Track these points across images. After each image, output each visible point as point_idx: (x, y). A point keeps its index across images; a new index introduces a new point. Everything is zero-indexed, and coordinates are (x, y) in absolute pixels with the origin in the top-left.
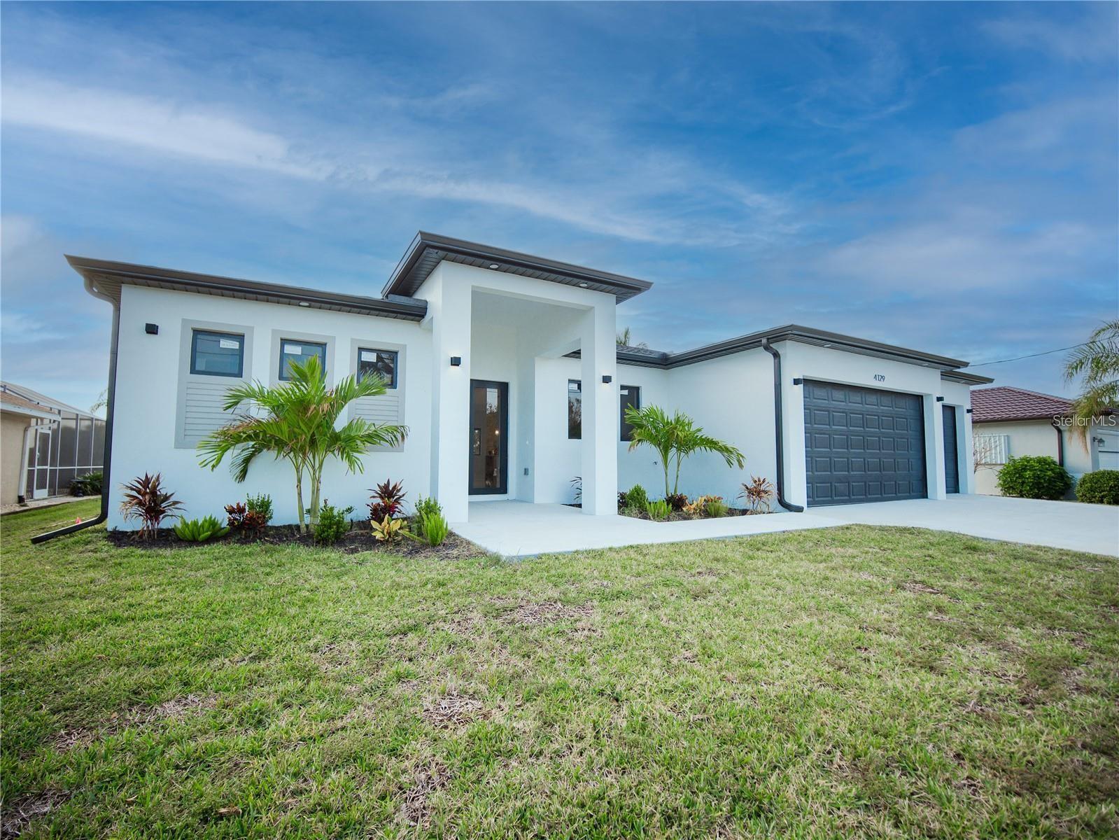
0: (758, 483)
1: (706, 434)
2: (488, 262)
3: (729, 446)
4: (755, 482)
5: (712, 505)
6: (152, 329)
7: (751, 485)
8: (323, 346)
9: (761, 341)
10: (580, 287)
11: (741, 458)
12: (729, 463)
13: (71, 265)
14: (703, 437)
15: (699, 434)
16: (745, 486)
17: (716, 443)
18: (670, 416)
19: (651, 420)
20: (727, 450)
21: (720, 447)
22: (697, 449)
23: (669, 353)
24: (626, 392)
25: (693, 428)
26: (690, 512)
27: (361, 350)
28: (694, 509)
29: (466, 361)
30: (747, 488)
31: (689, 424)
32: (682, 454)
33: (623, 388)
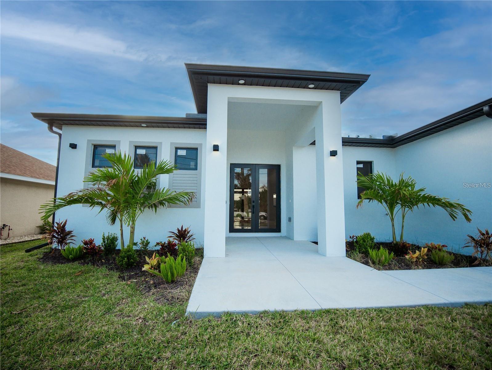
0: (486, 236)
1: (428, 192)
2: (236, 79)
3: (452, 202)
4: (483, 234)
5: (436, 254)
6: (73, 146)
7: (478, 237)
8: (156, 148)
9: (483, 109)
10: (310, 88)
11: (468, 213)
12: (453, 217)
13: (33, 116)
14: (426, 195)
15: (422, 193)
16: (472, 237)
17: (439, 200)
18: (395, 180)
19: (378, 183)
20: (451, 205)
21: (444, 203)
22: (420, 205)
23: (394, 135)
24: (361, 166)
25: (416, 188)
26: (412, 260)
27: (177, 149)
28: (417, 257)
29: (223, 147)
30: (474, 239)
31: (413, 186)
32: (407, 209)
33: (358, 163)
